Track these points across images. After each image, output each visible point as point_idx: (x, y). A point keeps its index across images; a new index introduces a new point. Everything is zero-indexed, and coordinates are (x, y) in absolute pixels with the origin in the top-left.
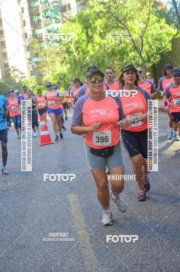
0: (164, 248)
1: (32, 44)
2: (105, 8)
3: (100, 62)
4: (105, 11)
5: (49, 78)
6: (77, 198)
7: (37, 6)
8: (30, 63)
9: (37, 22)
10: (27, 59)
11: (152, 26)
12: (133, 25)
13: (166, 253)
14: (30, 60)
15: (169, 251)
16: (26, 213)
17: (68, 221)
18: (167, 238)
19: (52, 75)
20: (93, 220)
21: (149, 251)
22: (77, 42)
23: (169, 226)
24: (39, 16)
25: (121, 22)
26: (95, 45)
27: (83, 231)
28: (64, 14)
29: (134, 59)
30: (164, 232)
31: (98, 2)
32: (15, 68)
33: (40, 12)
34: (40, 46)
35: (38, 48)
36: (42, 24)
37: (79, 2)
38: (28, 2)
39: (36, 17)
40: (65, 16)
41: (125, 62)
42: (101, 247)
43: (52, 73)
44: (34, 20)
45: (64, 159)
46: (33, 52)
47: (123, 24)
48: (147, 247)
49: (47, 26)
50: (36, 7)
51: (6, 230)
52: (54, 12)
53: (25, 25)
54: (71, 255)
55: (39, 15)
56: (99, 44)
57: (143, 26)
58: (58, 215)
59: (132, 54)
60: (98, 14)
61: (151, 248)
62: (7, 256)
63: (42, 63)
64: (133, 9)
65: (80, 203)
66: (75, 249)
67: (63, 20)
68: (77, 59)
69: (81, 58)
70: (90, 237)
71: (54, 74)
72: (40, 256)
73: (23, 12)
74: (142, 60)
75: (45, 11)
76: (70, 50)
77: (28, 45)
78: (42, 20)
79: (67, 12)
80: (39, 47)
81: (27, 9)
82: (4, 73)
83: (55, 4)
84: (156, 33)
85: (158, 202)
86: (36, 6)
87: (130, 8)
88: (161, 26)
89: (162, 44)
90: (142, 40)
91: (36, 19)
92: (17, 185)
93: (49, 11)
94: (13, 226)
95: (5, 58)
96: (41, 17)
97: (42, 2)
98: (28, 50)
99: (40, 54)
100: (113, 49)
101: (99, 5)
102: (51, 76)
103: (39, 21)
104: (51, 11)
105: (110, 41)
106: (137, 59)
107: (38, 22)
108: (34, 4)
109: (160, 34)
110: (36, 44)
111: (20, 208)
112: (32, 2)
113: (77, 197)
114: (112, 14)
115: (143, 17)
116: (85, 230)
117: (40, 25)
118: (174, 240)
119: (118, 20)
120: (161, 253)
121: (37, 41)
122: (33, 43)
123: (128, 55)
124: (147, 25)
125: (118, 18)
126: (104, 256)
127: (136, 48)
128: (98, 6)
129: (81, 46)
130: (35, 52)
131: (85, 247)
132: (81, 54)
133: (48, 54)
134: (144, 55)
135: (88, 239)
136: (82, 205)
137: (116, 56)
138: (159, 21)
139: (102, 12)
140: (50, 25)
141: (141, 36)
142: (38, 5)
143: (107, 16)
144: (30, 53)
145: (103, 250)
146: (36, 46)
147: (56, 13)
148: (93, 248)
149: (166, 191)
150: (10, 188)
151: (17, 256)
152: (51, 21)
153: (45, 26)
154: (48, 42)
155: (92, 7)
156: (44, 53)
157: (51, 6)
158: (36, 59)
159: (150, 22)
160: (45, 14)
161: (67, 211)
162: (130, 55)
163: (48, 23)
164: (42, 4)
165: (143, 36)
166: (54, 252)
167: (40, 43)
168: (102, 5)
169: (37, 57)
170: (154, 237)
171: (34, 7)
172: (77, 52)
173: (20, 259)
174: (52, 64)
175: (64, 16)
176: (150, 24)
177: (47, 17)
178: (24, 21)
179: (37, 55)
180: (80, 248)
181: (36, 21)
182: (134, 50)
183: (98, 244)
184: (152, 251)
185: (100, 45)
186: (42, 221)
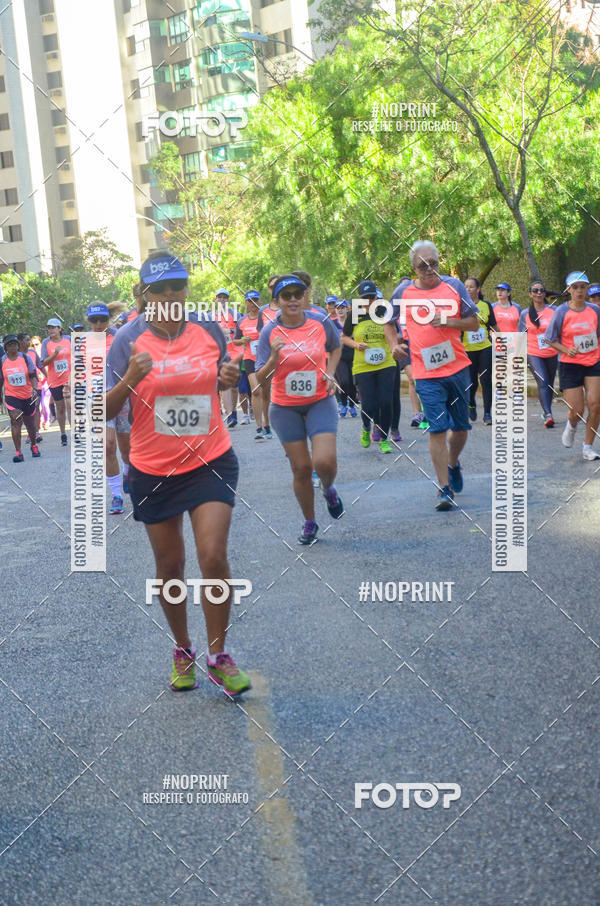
0: (540, 871)
1: (158, 158)
2: (403, 51)
3: (379, 229)
4: (401, 59)
5: (208, 276)
6: (268, 690)
7: (181, 35)
8: (149, 224)
9: (178, 88)
10: (138, 211)
11: (559, 117)
12: (495, 110)
13: (546, 890)
14: (149, 212)
15: (555, 885)
16: (94, 732)
17: (231, 765)
18: (554, 839)
19: (222, 264)
20: (314, 765)
21: (488, 880)
22: (304, 159)
23: (565, 799)
24: (186, 68)
25: (454, 99)
26: (364, 171)
27: (276, 802)
28: (270, 64)
29: (493, 224)
30: (548, 818)
31: (379, 30)
32: (100, 238)
33: (190, 54)
34: (184, 165)
35: (179, 175)
36: (194, 92)
37: (317, 27)
38: (150, 19)
39: (177, 72)
40: (272, 71)
41: (462, 233)
42: (331, 861)
43: (220, 259)
44: (167, 80)
45: (237, 551)
46: (161, 187)
47: (462, 107)
48: (485, 867)
49: (210, 101)
50: (175, 37)
51: (24, 786)
52: (236, 56)
53: (136, 95)
54: (228, 882)
55: (184, 63)
56: (379, 171)
57: (530, 114)
58: (200, 744)
59: (486, 208)
60: (377, 69)
61: (496, 871)
62: (17, 876)
63: (190, 223)
64: (496, 59)
65: (277, 706)
66: (246, 861)
67: (263, 83)
68: (303, 216)
69: (317, 214)
70: (300, 822)
71: (227, 262)
72: (125, 882)
73: (132, 52)
74: (522, 230)
75: (207, 53)
76: (279, 186)
77: (146, 162)
78: (195, 82)
79: (277, 59)
80: (181, 170)
81: (148, 42)
82: (60, 252)
83: (240, 30)
84: (572, 138)
85: (537, 714)
86: (178, 33)
87: (486, 54)
88: (591, 116)
89: (588, 178)
90: (523, 162)
91: (174, 76)
92: (73, 633)
93: (219, 52)
94: (47, 773)
95: (65, 202)
96: (191, 71)
97: (199, 22)
98: (145, 178)
99: (182, 195)
100: (424, 189)
101: (383, 40)
102: (219, 269)
103: (186, 84)
104: (228, 52)
105: (413, 163)
106: (502, 224)
107: (183, 87)
108: (172, 28)
109: (584, 144)
110: (172, 159)
111: (76, 713)
112: (163, 19)
113: (266, 686)
114: (427, 72)
115: (529, 85)
116: (284, 800)
117: (188, 97)
118: (577, 848)
119: (444, 91)
120: (530, 891)
121: (176, 150)
122: (162, 158)
123: (474, 212)
124: (540, 112)
125: (443, 84)
126: (340, 892)
127: (500, 188)
128: (379, 42)
129: (316, 172)
130: (169, 186)
131: (277, 856)
132: (318, 199)
133: (210, 194)
134: (527, 212)
135: (288, 831)
136: (283, 714)
137: (435, 211)
138: (585, 98)
139: (391, 63)
140: (220, 100)
141: (519, 147)
142: (183, 31)
143: (408, 75)
144: (151, 188)
145: (337, 870)
146: (173, 166)
147: (243, 61)
148: (306, 860)
149: (565, 677)
150: (50, 645)
151: (52, 878)
152: (226, 86)
153: (204, 103)
154: (210, 156)
155: (358, 46)
156: (198, 191)
157: (228, 35)
158: (169, 212)
159: (551, 100)
160: (206, 62)
161: (231, 731)
162: (480, 210)
163: (214, 93)
164: (197, 27)
165: (526, 146)
166: (174, 868)
167: (184, 159)
168: (394, 41)
169: (173, 202)
170: (510, 835)
171: (172, 38)
172: (303, 193)
173: (60, 888)
174: (221, 228)
175: (266, 71)
176: (553, 109)
177: (213, 72)
178: (135, 83)
179: (172, 198)
180: (262, 861)
181: (176, 84)
182: (494, 195)
183: (321, 851)
184: (498, 881)
185: (381, 174)
186: (144, 761)
